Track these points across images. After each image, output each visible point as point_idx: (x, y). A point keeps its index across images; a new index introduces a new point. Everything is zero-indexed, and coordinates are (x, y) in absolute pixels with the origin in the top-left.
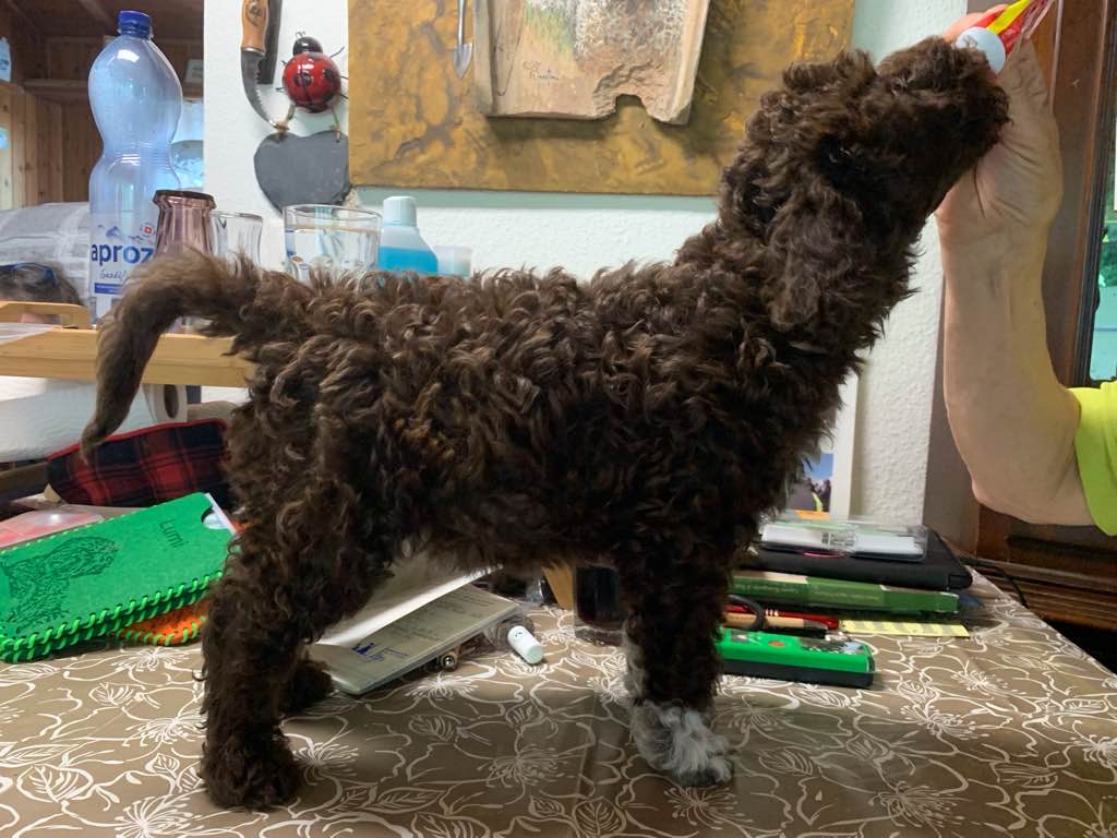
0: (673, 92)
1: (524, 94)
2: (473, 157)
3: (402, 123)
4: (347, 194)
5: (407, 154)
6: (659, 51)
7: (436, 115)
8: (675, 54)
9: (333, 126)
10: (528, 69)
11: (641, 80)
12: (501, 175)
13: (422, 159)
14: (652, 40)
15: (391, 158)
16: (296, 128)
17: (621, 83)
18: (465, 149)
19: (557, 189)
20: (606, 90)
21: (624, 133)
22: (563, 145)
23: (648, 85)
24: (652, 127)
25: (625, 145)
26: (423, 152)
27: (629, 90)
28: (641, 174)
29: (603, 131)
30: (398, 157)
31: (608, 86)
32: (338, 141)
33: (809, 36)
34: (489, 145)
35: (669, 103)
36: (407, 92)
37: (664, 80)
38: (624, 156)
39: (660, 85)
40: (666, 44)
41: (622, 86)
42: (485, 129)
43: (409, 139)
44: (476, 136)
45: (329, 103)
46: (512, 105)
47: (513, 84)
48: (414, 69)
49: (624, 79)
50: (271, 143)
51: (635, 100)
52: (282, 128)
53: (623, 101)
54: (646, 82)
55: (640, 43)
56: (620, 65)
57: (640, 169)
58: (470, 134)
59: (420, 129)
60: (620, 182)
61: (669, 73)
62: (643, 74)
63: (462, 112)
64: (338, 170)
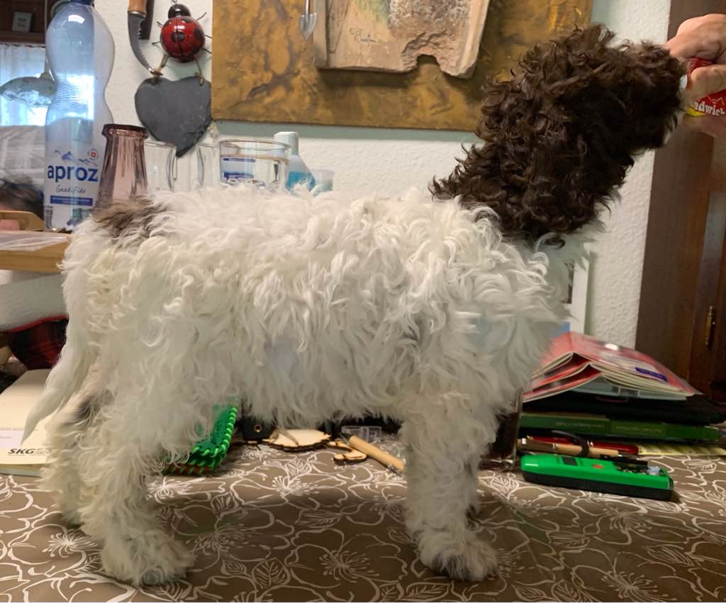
0: (461, 54)
1: (349, 53)
2: (307, 99)
3: (253, 73)
4: (207, 126)
5: (257, 96)
6: (452, 23)
7: (280, 67)
8: (463, 26)
9: (196, 73)
10: (352, 34)
11: (437, 44)
12: (329, 113)
13: (268, 100)
14: (446, 15)
15: (244, 99)
16: (168, 74)
17: (422, 46)
18: (302, 93)
19: (371, 124)
20: (412, 51)
21: (423, 83)
22: (376, 92)
23: (442, 48)
24: (443, 80)
25: (423, 94)
26: (269, 95)
27: (427, 51)
28: (434, 114)
29: (406, 82)
30: (249, 98)
31: (412, 48)
32: (201, 85)
33: (561, 14)
34: (320, 91)
35: (458, 63)
36: (258, 49)
37: (455, 44)
38: (422, 101)
39: (451, 49)
40: (457, 18)
41: (422, 48)
42: (316, 79)
43: (259, 84)
44: (309, 82)
45: (195, 56)
46: (340, 61)
47: (342, 45)
48: (263, 31)
49: (424, 43)
50: (149, 85)
51: (432, 60)
52: (157, 73)
53: (422, 59)
54: (441, 46)
55: (438, 16)
56: (422, 32)
57: (433, 111)
58: (305, 82)
59: (268, 78)
60: (418, 120)
61: (459, 40)
62: (439, 40)
63: (300, 65)
64: (201, 107)
